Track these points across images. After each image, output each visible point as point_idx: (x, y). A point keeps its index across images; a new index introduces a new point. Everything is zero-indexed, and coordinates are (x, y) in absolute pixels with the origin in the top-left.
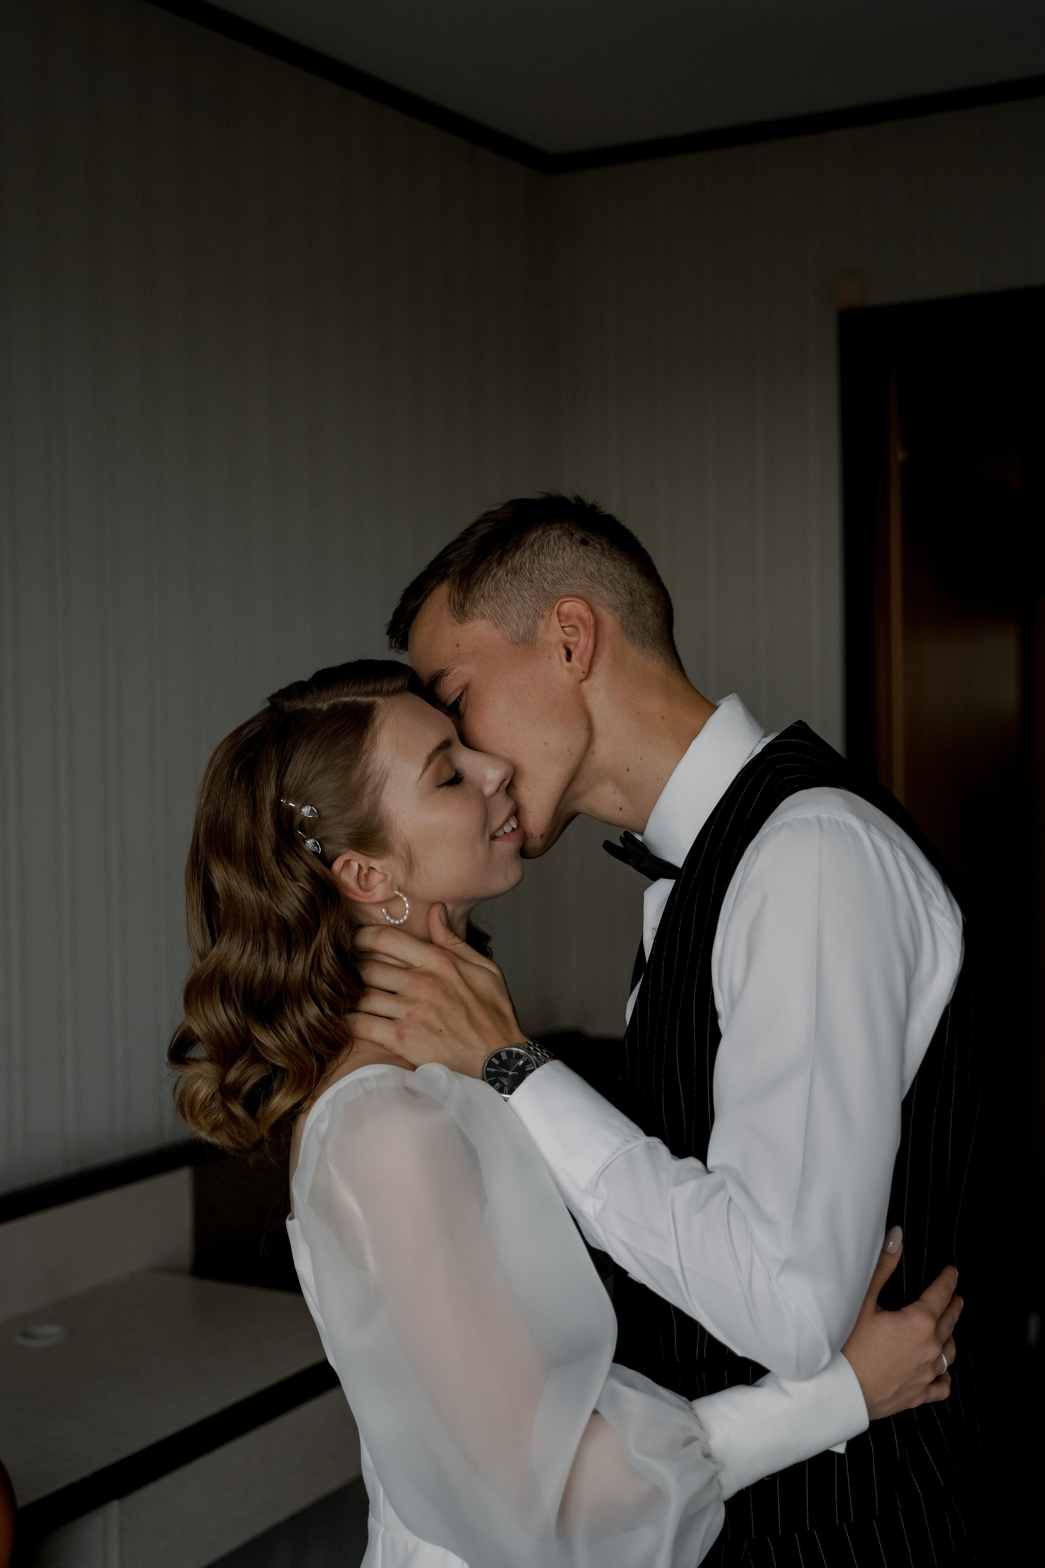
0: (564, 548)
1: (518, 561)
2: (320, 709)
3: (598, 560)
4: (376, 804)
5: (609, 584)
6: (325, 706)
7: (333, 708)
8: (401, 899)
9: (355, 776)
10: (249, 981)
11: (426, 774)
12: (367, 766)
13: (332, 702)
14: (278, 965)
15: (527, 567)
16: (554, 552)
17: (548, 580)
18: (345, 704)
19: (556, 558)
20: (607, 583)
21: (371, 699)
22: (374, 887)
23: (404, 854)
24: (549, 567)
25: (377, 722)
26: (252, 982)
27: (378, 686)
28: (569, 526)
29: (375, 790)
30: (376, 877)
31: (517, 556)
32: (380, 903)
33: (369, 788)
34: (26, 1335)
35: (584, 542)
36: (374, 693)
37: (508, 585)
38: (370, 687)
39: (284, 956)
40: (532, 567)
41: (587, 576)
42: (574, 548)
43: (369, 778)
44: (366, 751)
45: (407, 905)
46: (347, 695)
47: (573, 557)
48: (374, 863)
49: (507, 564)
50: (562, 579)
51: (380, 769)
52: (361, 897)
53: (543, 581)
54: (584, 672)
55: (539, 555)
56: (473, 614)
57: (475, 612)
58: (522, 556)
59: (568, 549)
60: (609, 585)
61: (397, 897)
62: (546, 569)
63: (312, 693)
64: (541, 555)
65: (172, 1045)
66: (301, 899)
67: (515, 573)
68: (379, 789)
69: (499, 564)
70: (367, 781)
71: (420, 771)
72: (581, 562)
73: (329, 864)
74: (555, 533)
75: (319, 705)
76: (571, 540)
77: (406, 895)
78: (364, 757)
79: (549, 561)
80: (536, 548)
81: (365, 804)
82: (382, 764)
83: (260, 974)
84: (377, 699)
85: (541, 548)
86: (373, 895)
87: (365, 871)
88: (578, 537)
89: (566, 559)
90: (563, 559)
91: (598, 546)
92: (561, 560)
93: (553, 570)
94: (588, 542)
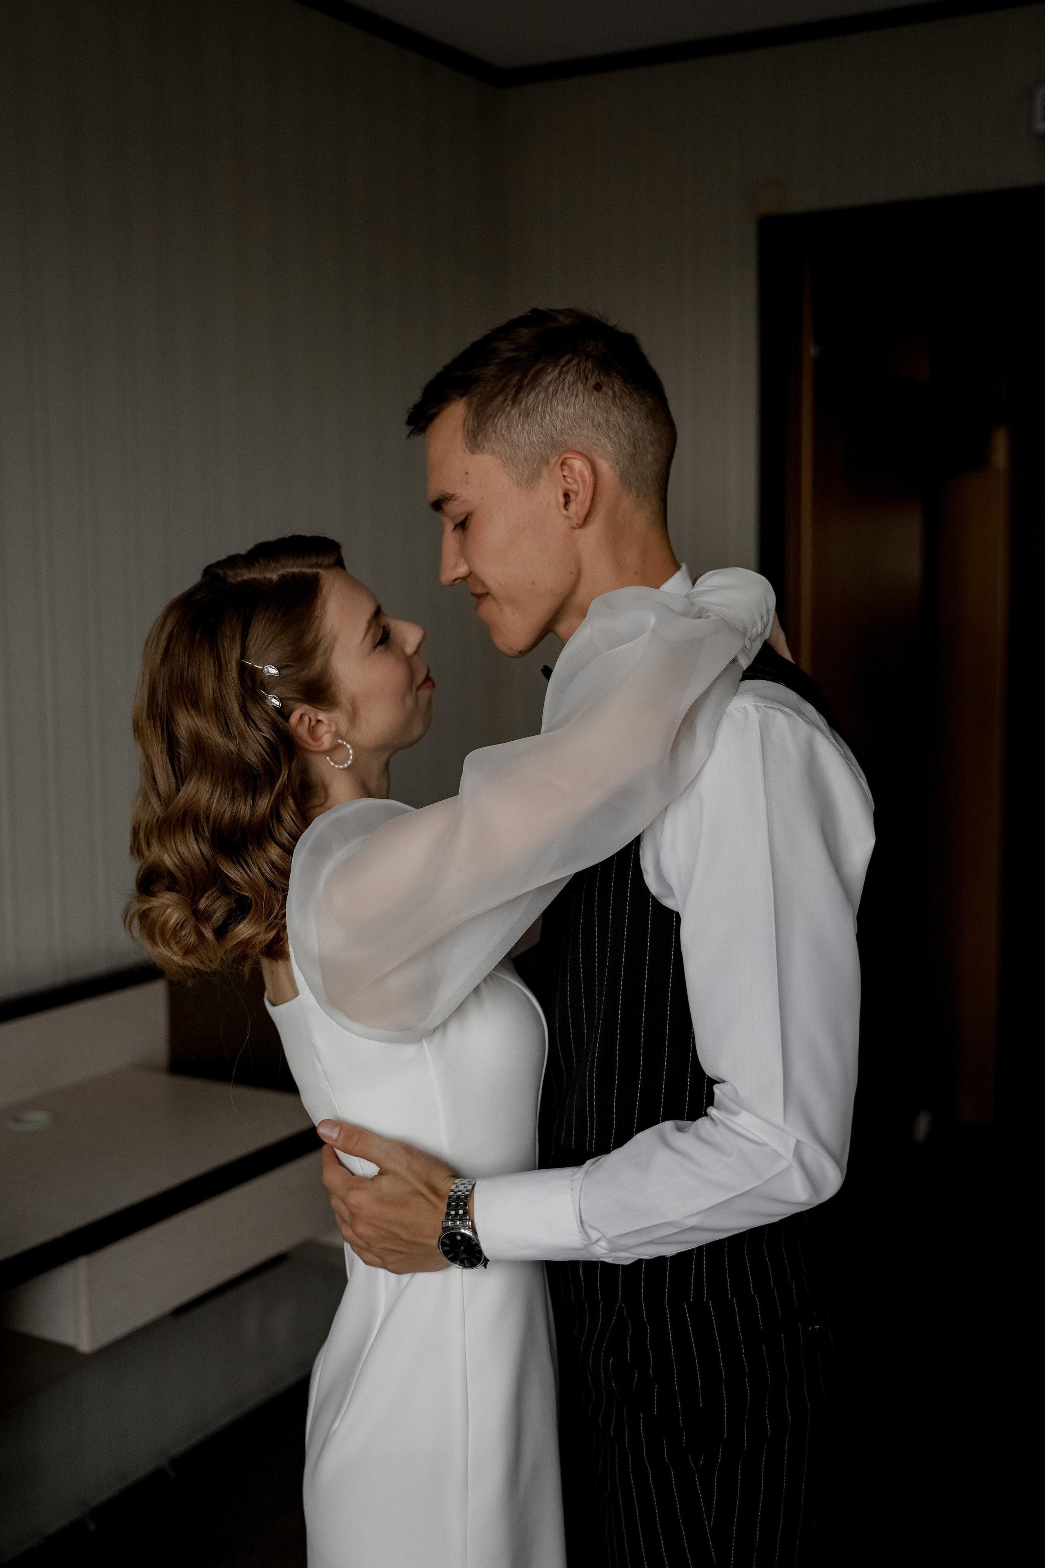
0: (577, 395)
1: (532, 402)
2: (270, 580)
3: (608, 409)
4: (327, 664)
5: (615, 436)
6: (275, 577)
7: (283, 578)
8: (345, 746)
9: (309, 640)
10: (218, 821)
11: (368, 637)
12: (318, 631)
13: (280, 573)
14: (244, 810)
15: (540, 410)
16: (567, 398)
17: (557, 428)
18: (293, 574)
19: (568, 405)
20: (613, 436)
21: (315, 570)
22: (322, 737)
23: (349, 707)
24: (560, 414)
25: (325, 591)
26: (220, 823)
27: (320, 560)
29: (326, 651)
30: (322, 729)
31: (533, 395)
32: (327, 752)
33: (321, 650)
34: (17, 1120)
35: (598, 387)
36: (320, 566)
37: (520, 426)
38: (314, 560)
39: (250, 801)
40: (544, 411)
41: (595, 427)
42: (586, 395)
43: (320, 640)
44: (317, 616)
45: (351, 751)
46: (293, 566)
47: (584, 405)
48: (322, 716)
49: (520, 404)
50: (570, 428)
51: (330, 633)
52: (311, 746)
53: (553, 429)
54: (578, 523)
55: (552, 399)
56: (483, 446)
57: (486, 445)
58: (536, 397)
59: (581, 396)
60: (615, 438)
61: (339, 744)
62: (557, 415)
63: (260, 564)
64: (554, 401)
65: (139, 878)
66: (264, 746)
67: (528, 415)
68: (329, 650)
69: (514, 402)
70: (319, 643)
71: (362, 634)
72: (592, 411)
73: (287, 718)
74: (570, 377)
75: (268, 575)
76: (585, 385)
77: (348, 743)
78: (317, 621)
79: (560, 408)
80: (551, 390)
81: (318, 664)
82: (332, 629)
83: (227, 816)
84: (319, 570)
85: (554, 393)
86: (322, 743)
87: (313, 723)
88: (592, 382)
89: (577, 407)
90: (575, 407)
91: (610, 393)
92: (572, 408)
93: (563, 418)
94: (601, 387)
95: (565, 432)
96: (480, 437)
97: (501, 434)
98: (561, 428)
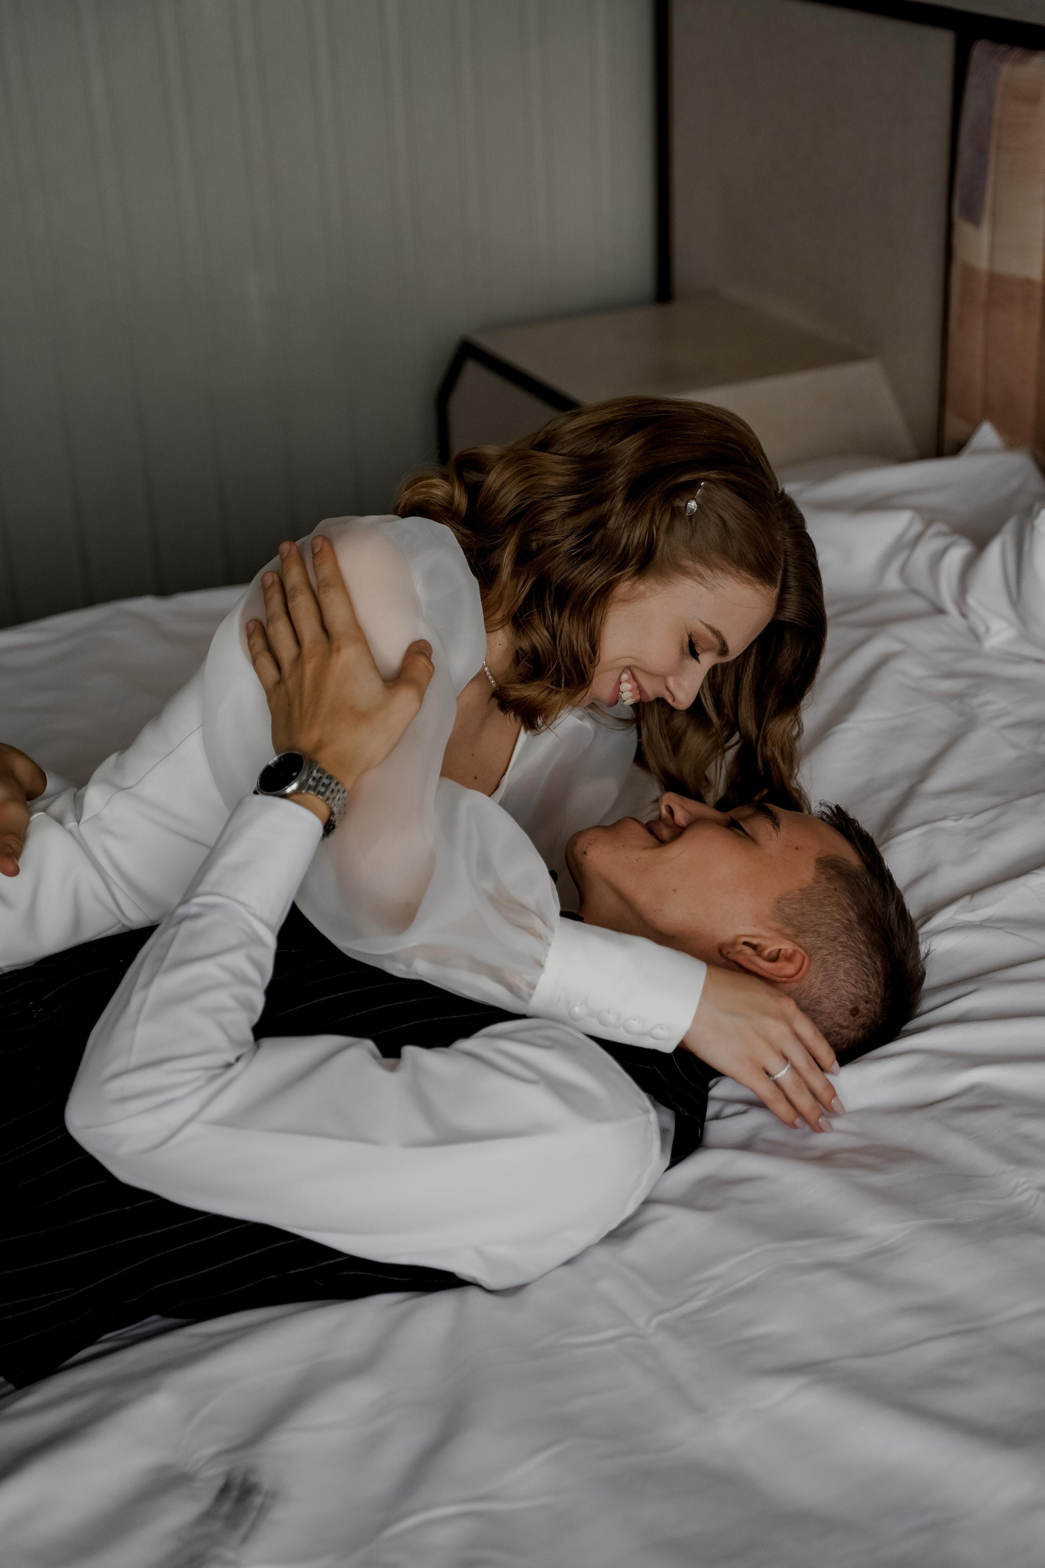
0: (856, 987)
1: (858, 937)
3: (831, 1017)
12: (722, 570)
15: (850, 942)
16: (856, 975)
17: (828, 957)
19: (848, 974)
21: (779, 582)
24: (842, 963)
28: (876, 1003)
29: (700, 575)
31: (863, 938)
33: (702, 570)
35: (855, 1012)
37: (838, 917)
40: (847, 947)
41: (819, 998)
42: (853, 998)
44: (739, 573)
47: (843, 992)
49: (860, 924)
50: (825, 970)
51: (717, 583)
54: (728, 953)
55: (857, 958)
56: (822, 873)
57: (823, 876)
59: (854, 990)
62: (840, 960)
64: (856, 961)
67: (847, 929)
68: (700, 579)
69: (861, 917)
70: (710, 568)
74: (874, 984)
76: (862, 998)
79: (847, 965)
82: (721, 586)
85: (864, 964)
88: (862, 1007)
89: (843, 983)
90: (844, 981)
91: (845, 1024)
92: (844, 978)
93: (837, 966)
94: (854, 1015)
95: (823, 963)
96: (832, 872)
97: (834, 895)
98: (828, 961)
